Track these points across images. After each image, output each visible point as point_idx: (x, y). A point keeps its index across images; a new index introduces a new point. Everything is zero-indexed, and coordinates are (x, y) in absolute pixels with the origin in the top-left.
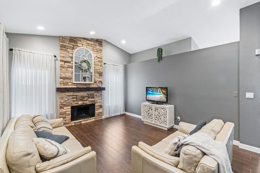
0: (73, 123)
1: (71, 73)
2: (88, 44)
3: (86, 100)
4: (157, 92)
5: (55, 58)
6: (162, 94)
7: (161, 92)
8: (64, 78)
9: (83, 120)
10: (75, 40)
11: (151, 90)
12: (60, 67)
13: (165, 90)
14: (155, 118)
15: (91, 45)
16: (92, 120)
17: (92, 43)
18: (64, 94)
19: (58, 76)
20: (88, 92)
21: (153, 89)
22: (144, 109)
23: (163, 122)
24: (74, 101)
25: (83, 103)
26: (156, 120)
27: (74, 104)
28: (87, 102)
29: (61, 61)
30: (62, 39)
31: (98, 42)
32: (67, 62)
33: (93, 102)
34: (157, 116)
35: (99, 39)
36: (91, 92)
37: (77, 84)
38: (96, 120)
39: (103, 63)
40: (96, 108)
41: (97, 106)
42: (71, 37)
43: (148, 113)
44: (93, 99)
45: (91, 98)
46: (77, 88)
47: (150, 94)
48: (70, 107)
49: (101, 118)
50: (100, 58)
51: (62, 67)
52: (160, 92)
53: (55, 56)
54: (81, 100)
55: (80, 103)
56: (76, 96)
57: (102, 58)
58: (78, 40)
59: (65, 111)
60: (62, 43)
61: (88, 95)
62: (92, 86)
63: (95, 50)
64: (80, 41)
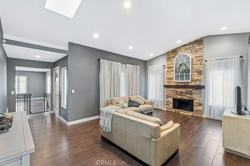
0: (174, 110)
1: (173, 75)
2: (187, 48)
3: (184, 96)
5: (165, 67)
8: (168, 79)
9: (181, 111)
10: (176, 50)
12: (167, 72)
15: (189, 49)
16: (190, 114)
17: (191, 46)
18: (168, 89)
19: (166, 78)
20: (187, 90)
24: (174, 95)
25: (182, 98)
27: (175, 97)
28: (185, 97)
29: (167, 68)
30: (168, 53)
31: (197, 43)
32: (171, 68)
33: (191, 98)
35: (198, 39)
36: (189, 90)
37: (177, 82)
38: (193, 115)
39: (205, 61)
40: (194, 104)
41: (195, 103)
42: (173, 50)
44: (191, 96)
45: (188, 95)
46: (177, 85)
48: (172, 99)
49: (200, 116)
50: (199, 57)
51: (168, 72)
53: (164, 66)
54: (180, 95)
55: (179, 97)
56: (177, 91)
57: (202, 57)
58: (178, 50)
59: (168, 100)
60: (168, 56)
61: (186, 92)
62: (190, 84)
63: (194, 51)
64: (180, 49)
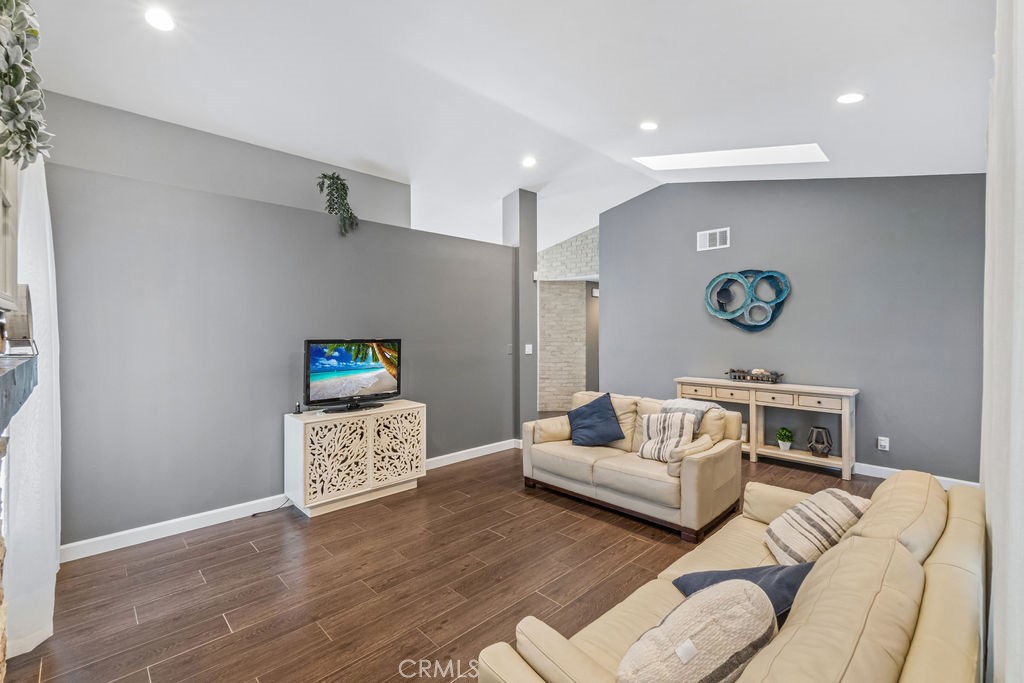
4: (364, 358)
6: (384, 365)
7: (379, 356)
11: (336, 354)
13: (394, 350)
14: (378, 465)
21: (343, 348)
22: (317, 446)
23: (408, 466)
26: (383, 471)
34: (387, 454)
43: (342, 459)
47: (332, 370)
52: (376, 359)
